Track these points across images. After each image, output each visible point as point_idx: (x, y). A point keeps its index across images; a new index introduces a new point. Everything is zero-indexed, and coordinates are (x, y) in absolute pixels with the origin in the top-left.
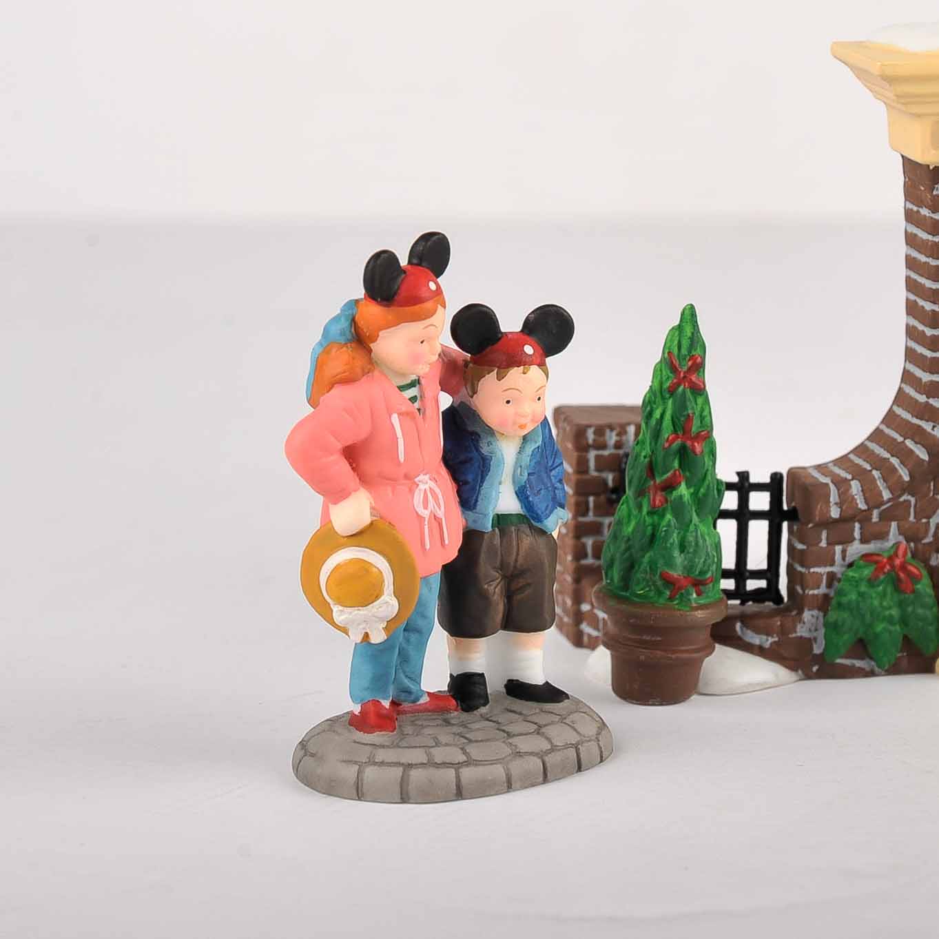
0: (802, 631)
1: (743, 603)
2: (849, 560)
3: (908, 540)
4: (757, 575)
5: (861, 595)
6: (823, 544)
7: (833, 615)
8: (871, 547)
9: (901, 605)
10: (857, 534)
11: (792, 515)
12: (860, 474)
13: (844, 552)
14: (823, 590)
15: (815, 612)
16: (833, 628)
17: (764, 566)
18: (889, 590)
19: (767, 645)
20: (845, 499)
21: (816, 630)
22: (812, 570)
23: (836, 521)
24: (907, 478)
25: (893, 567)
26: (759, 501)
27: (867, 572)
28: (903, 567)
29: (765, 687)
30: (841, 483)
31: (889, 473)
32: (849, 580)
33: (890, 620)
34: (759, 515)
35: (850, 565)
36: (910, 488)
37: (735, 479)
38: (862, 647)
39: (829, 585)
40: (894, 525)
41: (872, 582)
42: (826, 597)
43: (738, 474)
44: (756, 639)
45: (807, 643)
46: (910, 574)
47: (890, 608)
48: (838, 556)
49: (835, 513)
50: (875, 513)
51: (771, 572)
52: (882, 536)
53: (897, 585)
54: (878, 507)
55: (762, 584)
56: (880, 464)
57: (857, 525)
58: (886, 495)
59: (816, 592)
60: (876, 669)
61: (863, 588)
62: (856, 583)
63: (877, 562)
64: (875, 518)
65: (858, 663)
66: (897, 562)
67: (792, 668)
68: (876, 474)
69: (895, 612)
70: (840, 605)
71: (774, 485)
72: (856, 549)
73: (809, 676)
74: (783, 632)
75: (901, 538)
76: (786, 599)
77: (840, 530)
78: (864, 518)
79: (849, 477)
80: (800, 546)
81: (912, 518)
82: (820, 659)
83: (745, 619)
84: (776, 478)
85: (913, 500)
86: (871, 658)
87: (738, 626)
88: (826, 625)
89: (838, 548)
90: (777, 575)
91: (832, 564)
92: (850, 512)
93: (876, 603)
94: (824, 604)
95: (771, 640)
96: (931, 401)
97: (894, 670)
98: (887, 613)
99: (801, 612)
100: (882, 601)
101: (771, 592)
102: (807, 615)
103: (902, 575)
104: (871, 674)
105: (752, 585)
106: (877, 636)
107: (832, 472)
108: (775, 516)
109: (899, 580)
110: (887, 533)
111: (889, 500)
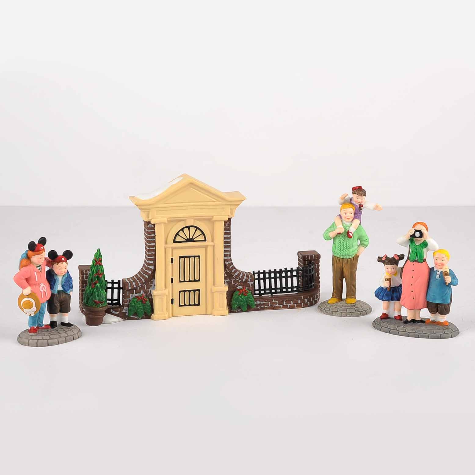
0: (124, 311)
1: (113, 305)
2: (133, 297)
3: (145, 293)
4: (115, 300)
5: (135, 304)
6: (128, 294)
7: (130, 308)
8: (138, 295)
9: (143, 306)
10: (135, 292)
11: (122, 288)
12: (135, 281)
13: (132, 296)
14: (128, 303)
15: (126, 307)
16: (129, 310)
17: (117, 298)
18: (141, 303)
19: (117, 314)
20: (132, 285)
21: (127, 311)
22: (126, 299)
23: (130, 290)
24: (144, 281)
25: (141, 299)
26: (116, 286)
27: (136, 300)
28: (143, 298)
29: (116, 322)
30: (131, 282)
31: (140, 280)
32: (133, 301)
33: (141, 309)
34: (116, 288)
35: (133, 298)
36: (145, 283)
37: (111, 281)
38: (136, 314)
39: (129, 302)
40: (142, 290)
41: (137, 302)
42: (129, 304)
43: (112, 280)
44: (115, 313)
45: (125, 313)
46: (145, 300)
47: (141, 306)
48: (131, 296)
49: (130, 288)
50: (138, 288)
51: (118, 299)
52: (140, 292)
53: (142, 302)
54: (138, 287)
55: (117, 302)
56: (139, 279)
57: (135, 290)
58: (140, 285)
59: (126, 303)
60: (139, 318)
61: (135, 303)
62: (134, 302)
63: (138, 298)
64: (138, 289)
65: (135, 317)
66: (142, 298)
67: (123, 318)
68: (138, 280)
69: (142, 307)
70: (131, 306)
71: (119, 282)
72: (134, 295)
73: (125, 320)
74: (120, 311)
75: (143, 293)
76: (122, 304)
77: (131, 291)
78: (136, 289)
79: (133, 281)
80: (124, 295)
81: (145, 289)
82: (127, 316)
83: (113, 309)
84: (119, 281)
85: (146, 285)
86: (138, 316)
87: (111, 310)
88: (128, 310)
89: (131, 295)
90: (120, 300)
91: (130, 298)
92: (133, 288)
93: (138, 305)
94: (128, 306)
95: (118, 313)
96: (149, 267)
97: (143, 318)
98: (140, 307)
99: (124, 307)
100: (139, 305)
101: (118, 303)
102: (125, 308)
103: (143, 300)
104: (138, 319)
105: (115, 302)
106: (138, 312)
107: (130, 280)
108: (119, 288)
109: (142, 301)
110: (141, 292)
111: (141, 286)
